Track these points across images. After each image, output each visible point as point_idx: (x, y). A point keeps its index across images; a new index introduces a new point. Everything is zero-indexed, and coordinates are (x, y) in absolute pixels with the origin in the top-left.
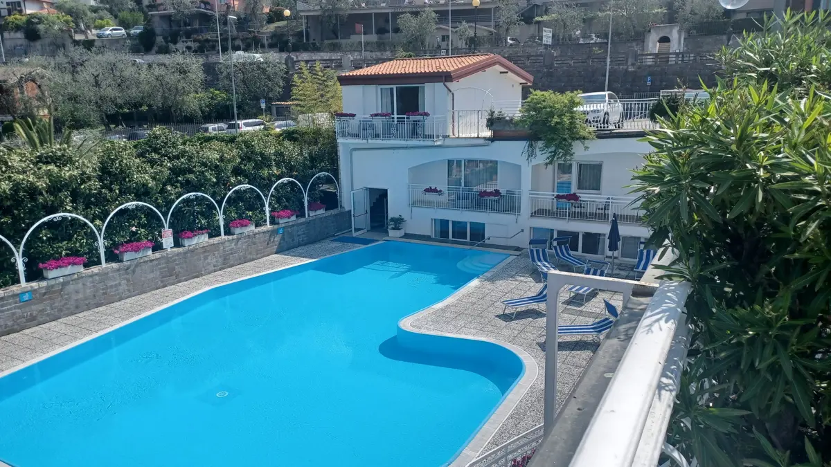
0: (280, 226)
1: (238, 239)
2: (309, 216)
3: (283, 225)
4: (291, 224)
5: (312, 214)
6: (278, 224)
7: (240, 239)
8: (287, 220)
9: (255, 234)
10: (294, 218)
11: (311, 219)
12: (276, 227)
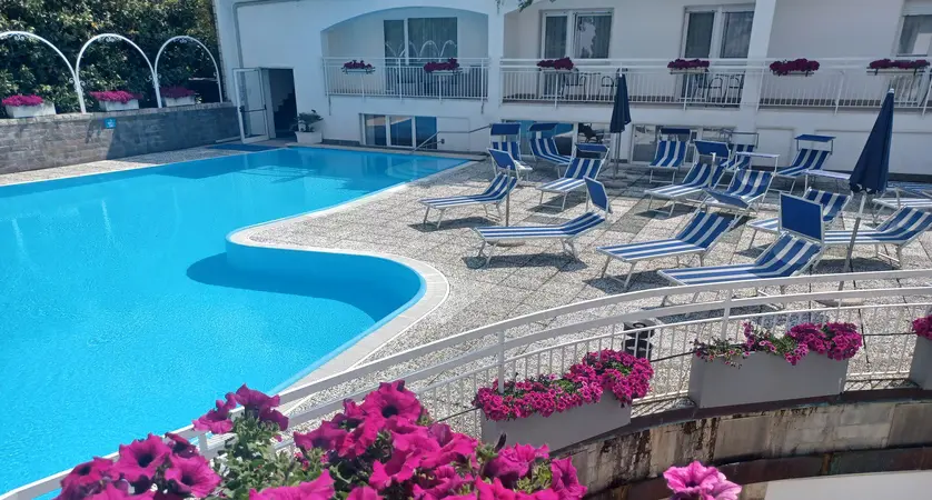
0: (108, 115)
1: (22, 127)
2: (164, 105)
3: (114, 114)
4: (129, 114)
5: (170, 103)
6: (105, 111)
7: (26, 126)
8: (119, 106)
9: (57, 123)
10: (134, 105)
11: (168, 110)
12: (99, 115)
